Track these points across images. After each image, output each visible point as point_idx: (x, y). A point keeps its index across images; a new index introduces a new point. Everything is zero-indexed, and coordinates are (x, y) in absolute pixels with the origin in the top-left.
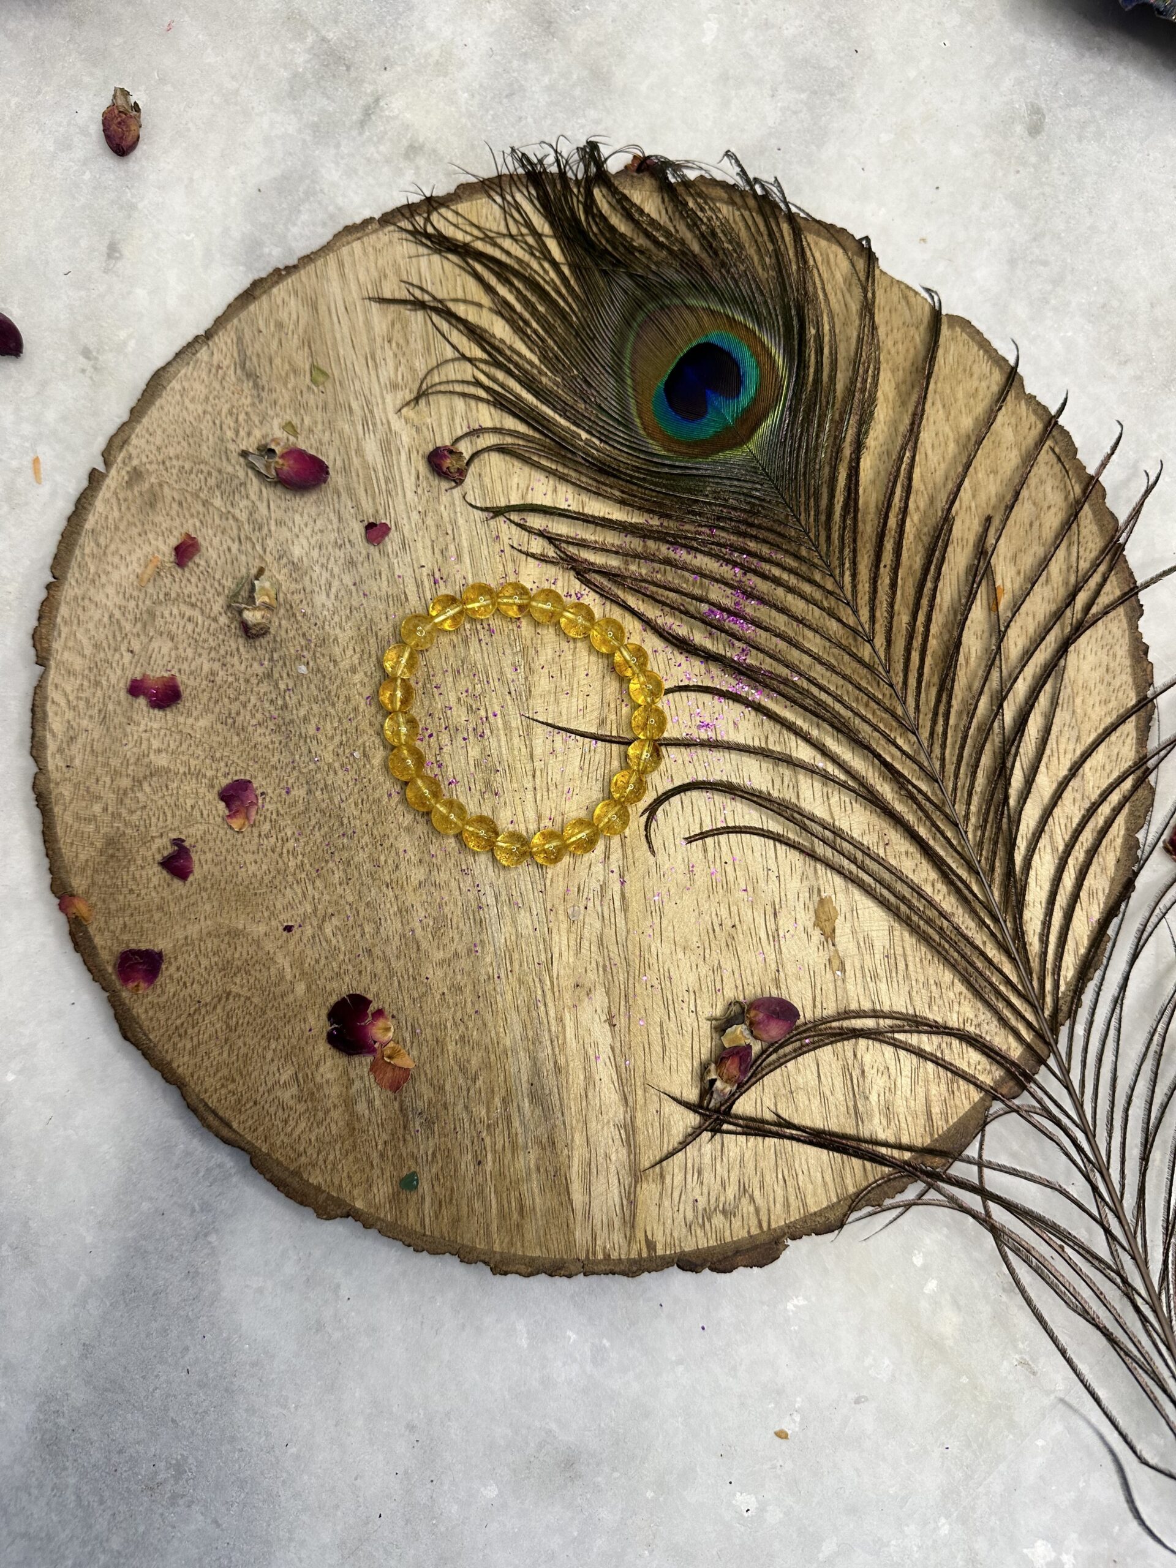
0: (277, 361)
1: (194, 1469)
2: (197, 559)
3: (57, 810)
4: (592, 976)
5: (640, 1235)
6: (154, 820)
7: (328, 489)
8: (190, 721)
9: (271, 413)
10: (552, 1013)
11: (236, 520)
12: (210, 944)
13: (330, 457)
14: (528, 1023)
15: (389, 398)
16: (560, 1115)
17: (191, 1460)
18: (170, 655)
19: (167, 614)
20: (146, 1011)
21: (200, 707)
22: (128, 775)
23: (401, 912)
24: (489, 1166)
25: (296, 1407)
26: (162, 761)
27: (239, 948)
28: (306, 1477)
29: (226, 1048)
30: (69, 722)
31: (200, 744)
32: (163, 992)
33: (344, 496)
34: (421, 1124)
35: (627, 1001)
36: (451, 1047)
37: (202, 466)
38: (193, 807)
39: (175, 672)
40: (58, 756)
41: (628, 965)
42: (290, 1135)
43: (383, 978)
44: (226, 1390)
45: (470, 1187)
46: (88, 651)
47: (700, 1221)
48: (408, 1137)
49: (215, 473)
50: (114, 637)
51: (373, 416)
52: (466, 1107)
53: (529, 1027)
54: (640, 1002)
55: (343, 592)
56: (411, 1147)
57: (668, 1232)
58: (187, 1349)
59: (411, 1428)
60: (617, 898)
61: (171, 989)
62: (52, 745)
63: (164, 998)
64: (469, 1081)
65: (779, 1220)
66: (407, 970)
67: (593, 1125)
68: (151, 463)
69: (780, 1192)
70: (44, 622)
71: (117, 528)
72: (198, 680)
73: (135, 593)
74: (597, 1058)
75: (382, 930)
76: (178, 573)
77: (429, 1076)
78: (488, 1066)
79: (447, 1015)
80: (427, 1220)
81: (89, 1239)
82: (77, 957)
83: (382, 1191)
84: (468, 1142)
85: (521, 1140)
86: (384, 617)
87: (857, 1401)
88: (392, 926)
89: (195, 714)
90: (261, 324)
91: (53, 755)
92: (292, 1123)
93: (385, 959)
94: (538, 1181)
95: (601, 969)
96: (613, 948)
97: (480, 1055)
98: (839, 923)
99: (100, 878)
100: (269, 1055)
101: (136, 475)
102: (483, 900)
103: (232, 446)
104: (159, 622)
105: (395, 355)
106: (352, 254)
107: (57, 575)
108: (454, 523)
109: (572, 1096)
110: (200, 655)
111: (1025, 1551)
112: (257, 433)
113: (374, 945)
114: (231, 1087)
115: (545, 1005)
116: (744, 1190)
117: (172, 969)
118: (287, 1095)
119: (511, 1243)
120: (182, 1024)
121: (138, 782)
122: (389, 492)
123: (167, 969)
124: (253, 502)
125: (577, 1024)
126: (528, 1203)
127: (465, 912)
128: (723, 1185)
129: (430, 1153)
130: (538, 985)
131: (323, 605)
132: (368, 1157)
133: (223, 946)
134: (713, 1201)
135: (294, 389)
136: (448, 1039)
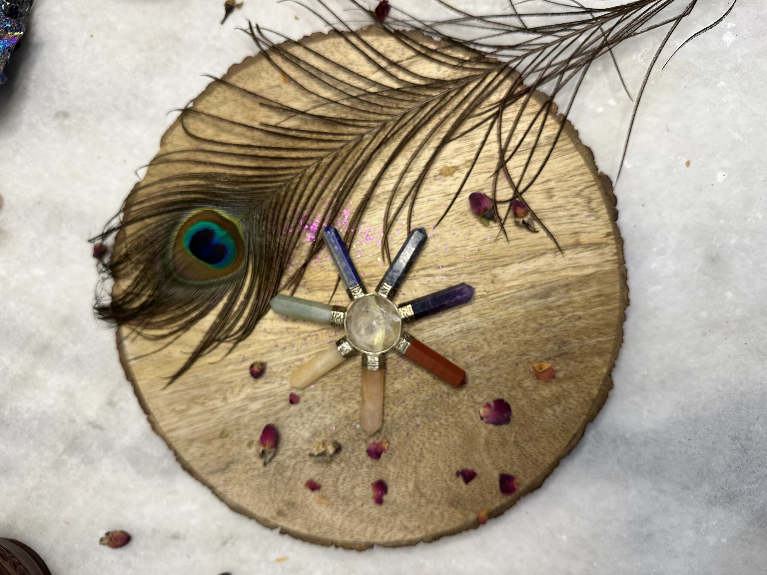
0: (220, 454)
1: (734, 432)
2: (316, 480)
3: (439, 530)
4: (487, 276)
5: (604, 240)
6: (439, 485)
7: (277, 424)
8: (391, 474)
9: (244, 454)
10: (506, 292)
11: (296, 464)
12: (493, 453)
13: (262, 425)
14: (512, 303)
15: (231, 400)
16: (553, 284)
17: (730, 433)
18: (362, 487)
19: (343, 491)
20: (527, 478)
21: (384, 470)
22: (420, 500)
24: (580, 313)
25: (700, 388)
26: (411, 485)
27: (494, 439)
28: (732, 380)
29: (540, 440)
30: (398, 530)
31: (401, 469)
32: (517, 471)
33: (280, 415)
35: (497, 259)
36: (528, 337)
37: (273, 483)
38: (431, 468)
39: (369, 484)
40: (414, 533)
41: (480, 260)
42: (577, 406)
43: (500, 372)
44: (696, 421)
45: (591, 321)
46: (364, 525)
47: (594, 213)
48: (572, 352)
49: (276, 477)
50: (357, 513)
51: (241, 407)
52: (555, 326)
53: (514, 302)
54: (497, 253)
55: (324, 411)
56: (576, 350)
57: (601, 227)
58: (680, 442)
59: (704, 334)
60: (449, 268)
61: (516, 468)
62: (410, 537)
63: (520, 471)
65: (590, 177)
66: (494, 361)
67: (556, 267)
68: (274, 506)
69: (577, 178)
70: (353, 547)
71: (306, 519)
72: (372, 472)
73: (335, 506)
74: (526, 269)
75: (477, 375)
76: (323, 488)
77: (542, 345)
78: (534, 319)
79: (513, 340)
80: (609, 338)
81: (634, 492)
82: (506, 514)
83: (598, 361)
84: (570, 324)
85: (567, 300)
86: (333, 391)
87: (668, 130)
89: (387, 472)
90: (203, 463)
91: (414, 535)
92: (571, 406)
93: (491, 372)
94: (584, 290)
95: (484, 272)
96: (474, 267)
97: (530, 323)
98: (449, 165)
99: (469, 507)
100: (541, 420)
101: (280, 513)
102: (458, 330)
103: (262, 470)
104: (347, 494)
105: (211, 400)
106: (165, 426)
107: (330, 544)
108: (285, 364)
109: (544, 279)
110: (360, 473)
111: (728, 45)
112: (254, 459)
113: (485, 378)
114: (557, 435)
115: (503, 296)
116: (578, 195)
117: (506, 469)
118: (558, 409)
119: (615, 299)
120: (531, 461)
121: (422, 495)
122: (275, 395)
123: (507, 471)
124: (287, 457)
125: (510, 280)
126: (596, 293)
127: (465, 338)
128: (577, 204)
129: (577, 341)
130: (494, 300)
131: (331, 419)
132: (583, 369)
133: (493, 447)
134: (584, 208)
135: (231, 444)
136: (524, 339)
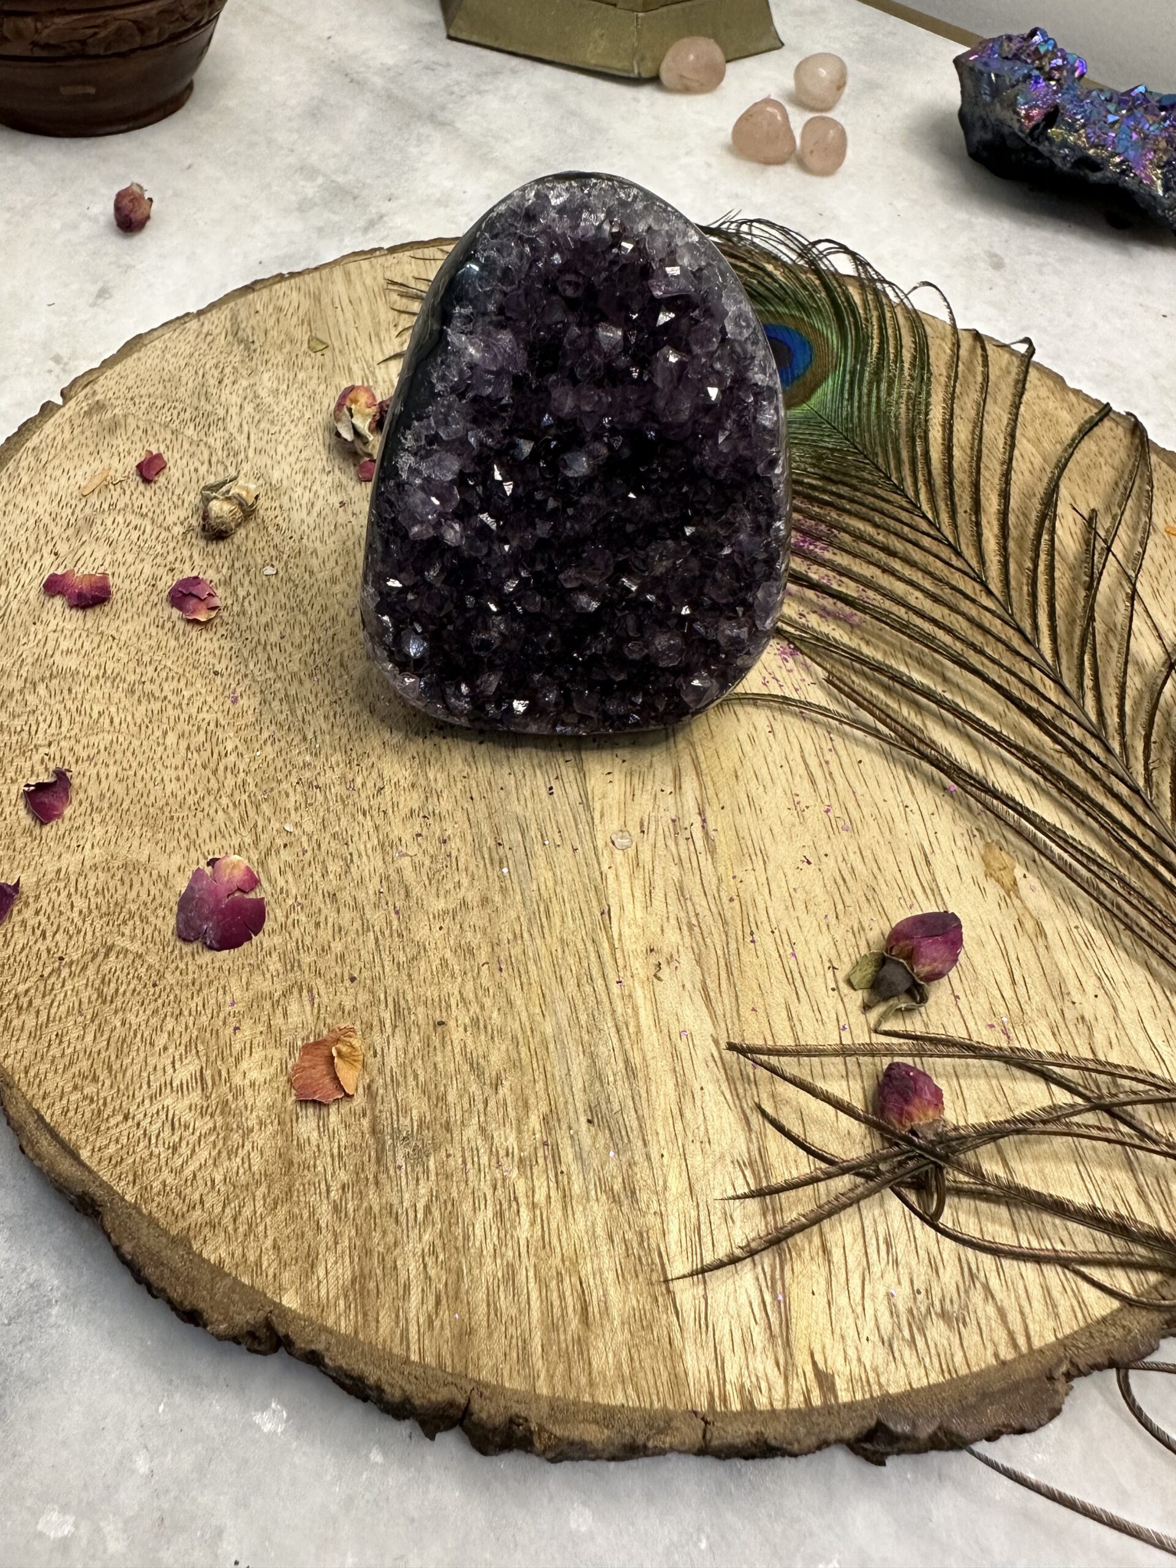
0: (273, 333)
5: (803, 1361)
8: (116, 623)
11: (209, 447)
19: (108, 521)
21: (131, 611)
23: (383, 846)
29: (92, 1029)
31: (124, 646)
34: (407, 1157)
35: (729, 973)
37: (176, 404)
38: (101, 714)
39: (107, 574)
42: (178, 1172)
45: (490, 1269)
47: (906, 1334)
48: (383, 1178)
52: (483, 1131)
53: (581, 1007)
54: (750, 974)
56: (388, 1196)
57: (852, 1355)
60: (697, 833)
64: (488, 1090)
67: (697, 1161)
68: (117, 398)
71: (64, 448)
72: (135, 584)
73: (73, 502)
75: (353, 868)
77: (421, 1078)
78: (517, 1065)
84: (486, 1189)
85: (577, 1185)
88: (369, 865)
89: (123, 616)
90: (259, 307)
92: (185, 1151)
93: (357, 908)
94: (612, 1257)
95: (685, 929)
96: (700, 902)
97: (503, 1048)
100: (160, 1042)
101: (98, 407)
104: (97, 528)
109: (658, 1114)
110: (142, 561)
113: (341, 888)
114: (89, 1090)
117: (28, 912)
118: (182, 1105)
123: (20, 910)
125: (655, 1007)
126: (596, 1300)
129: (420, 1206)
131: (302, 521)
132: (312, 1212)
135: (289, 353)
